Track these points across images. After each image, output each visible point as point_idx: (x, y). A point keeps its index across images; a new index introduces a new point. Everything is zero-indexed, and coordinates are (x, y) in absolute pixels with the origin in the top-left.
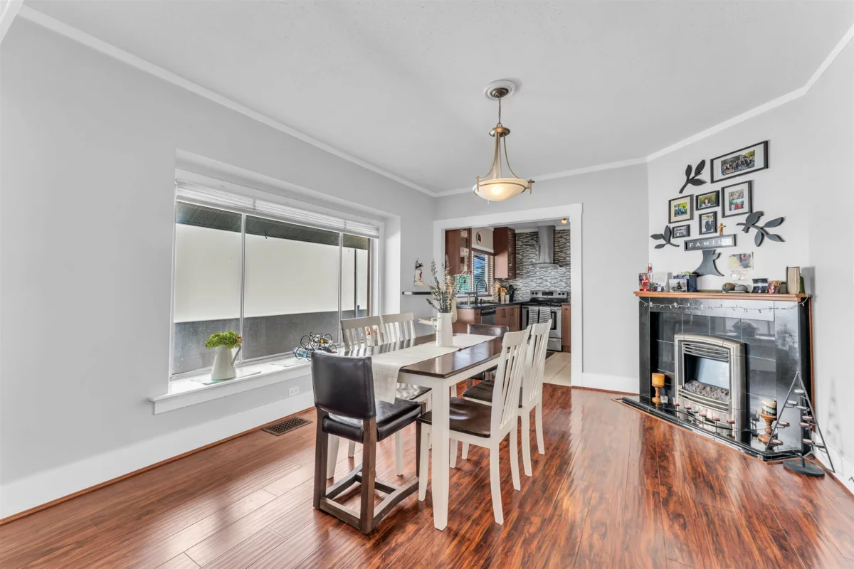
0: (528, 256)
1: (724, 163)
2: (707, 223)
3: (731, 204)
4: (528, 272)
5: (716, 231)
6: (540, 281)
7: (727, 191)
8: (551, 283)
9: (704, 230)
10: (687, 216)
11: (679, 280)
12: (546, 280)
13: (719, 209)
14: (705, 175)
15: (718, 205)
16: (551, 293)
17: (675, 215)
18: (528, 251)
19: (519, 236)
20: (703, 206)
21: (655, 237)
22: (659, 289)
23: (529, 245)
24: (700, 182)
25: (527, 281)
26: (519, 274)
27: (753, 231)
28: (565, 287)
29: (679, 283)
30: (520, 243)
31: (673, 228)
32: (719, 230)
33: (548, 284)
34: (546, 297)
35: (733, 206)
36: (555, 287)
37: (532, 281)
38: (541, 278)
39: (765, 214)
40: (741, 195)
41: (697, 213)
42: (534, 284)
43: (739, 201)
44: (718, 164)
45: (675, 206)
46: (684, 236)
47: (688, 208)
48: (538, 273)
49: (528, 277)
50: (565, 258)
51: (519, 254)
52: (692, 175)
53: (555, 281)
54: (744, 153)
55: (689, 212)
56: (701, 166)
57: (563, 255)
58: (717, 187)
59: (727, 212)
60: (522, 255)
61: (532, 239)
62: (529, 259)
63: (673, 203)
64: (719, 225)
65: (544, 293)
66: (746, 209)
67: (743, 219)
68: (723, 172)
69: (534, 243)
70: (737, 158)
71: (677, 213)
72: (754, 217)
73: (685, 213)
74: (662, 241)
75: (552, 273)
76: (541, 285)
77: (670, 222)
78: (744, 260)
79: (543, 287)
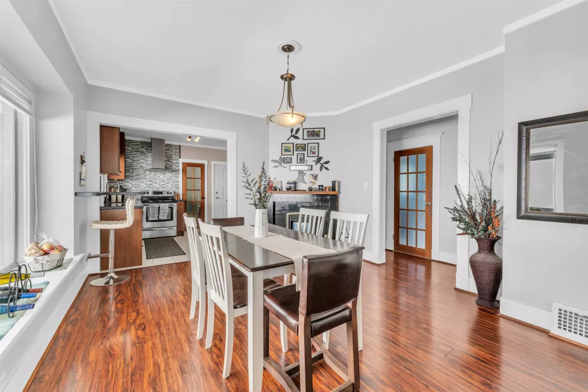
0: (138, 161)
1: (308, 132)
2: (300, 158)
3: (311, 151)
4: (138, 175)
5: (304, 163)
6: (150, 183)
7: (309, 145)
8: (159, 185)
9: (299, 161)
10: (291, 153)
11: (290, 185)
12: (156, 183)
13: (306, 153)
14: (300, 134)
15: (305, 151)
16: (161, 193)
17: (285, 151)
18: (138, 157)
19: (129, 143)
20: (299, 150)
21: (274, 161)
22: (278, 189)
23: (139, 152)
24: (297, 138)
25: (136, 182)
26: (129, 176)
27: (319, 165)
28: (171, 188)
29: (290, 186)
30: (130, 149)
31: (284, 158)
32: (305, 162)
33: (157, 185)
34: (156, 195)
35: (311, 153)
36: (163, 187)
37: (142, 182)
38: (151, 181)
39: (323, 158)
40: (315, 149)
41: (296, 153)
42: (144, 185)
43: (314, 151)
44: (306, 131)
45: (285, 147)
46: (289, 163)
47: (292, 149)
48: (148, 176)
49: (138, 179)
50: (171, 166)
51: (128, 158)
52: (294, 133)
53: (163, 183)
54: (316, 130)
55: (292, 151)
56: (298, 130)
57: (170, 164)
58: (306, 142)
59: (309, 155)
60: (132, 160)
61: (142, 147)
62: (139, 163)
63: (284, 145)
64: (305, 160)
65: (155, 193)
66: (316, 155)
67: (315, 159)
68: (308, 136)
69: (144, 150)
70: (314, 131)
71: (286, 151)
72: (319, 159)
73: (290, 151)
74: (277, 164)
75: (161, 177)
76: (151, 186)
77: (282, 155)
78: (316, 177)
79: (152, 188)
